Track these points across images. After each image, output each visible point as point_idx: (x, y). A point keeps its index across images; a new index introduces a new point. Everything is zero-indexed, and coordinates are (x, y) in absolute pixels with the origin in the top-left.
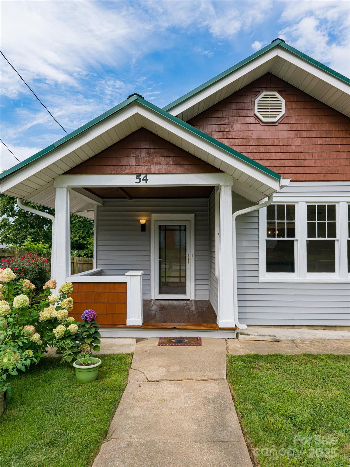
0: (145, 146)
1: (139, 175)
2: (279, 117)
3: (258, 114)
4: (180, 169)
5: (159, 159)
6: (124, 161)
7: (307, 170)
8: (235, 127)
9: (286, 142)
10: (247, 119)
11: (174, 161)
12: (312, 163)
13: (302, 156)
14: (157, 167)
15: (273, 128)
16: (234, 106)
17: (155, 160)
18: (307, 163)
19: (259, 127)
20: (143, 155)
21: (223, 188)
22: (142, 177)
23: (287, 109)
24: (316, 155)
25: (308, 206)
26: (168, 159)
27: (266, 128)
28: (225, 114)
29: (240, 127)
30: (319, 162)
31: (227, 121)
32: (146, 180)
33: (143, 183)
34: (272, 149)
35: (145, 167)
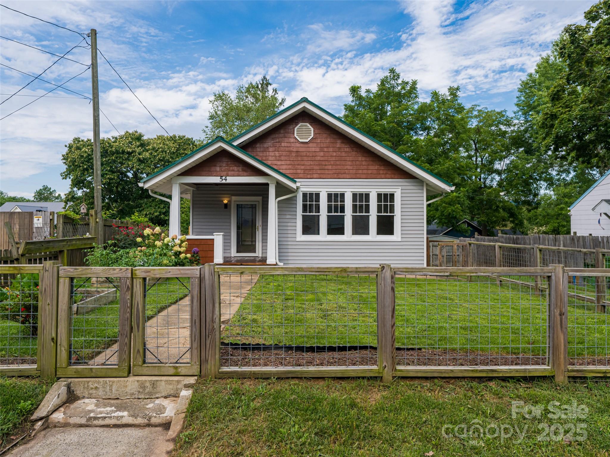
0: (225, 160)
1: (222, 177)
2: (309, 139)
3: (297, 137)
4: (245, 174)
5: (234, 168)
6: (213, 169)
7: (327, 172)
8: (283, 144)
9: (314, 154)
10: (290, 139)
11: (242, 169)
12: (330, 167)
13: (324, 163)
14: (232, 172)
15: (306, 146)
16: (282, 131)
17: (231, 168)
18: (326, 167)
19: (298, 145)
20: (224, 165)
21: (270, 185)
22: (223, 178)
23: (315, 134)
24: (332, 162)
25: (328, 194)
26: (238, 168)
27: (302, 145)
28: (277, 136)
29: (286, 144)
30: (334, 167)
31: (278, 140)
32: (226, 180)
33: (224, 181)
34: (305, 158)
35: (226, 172)
